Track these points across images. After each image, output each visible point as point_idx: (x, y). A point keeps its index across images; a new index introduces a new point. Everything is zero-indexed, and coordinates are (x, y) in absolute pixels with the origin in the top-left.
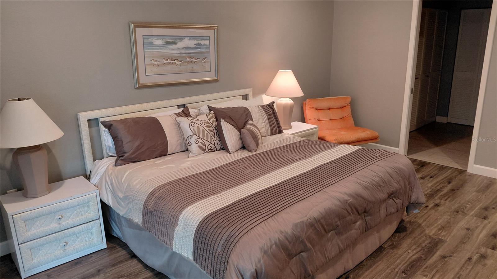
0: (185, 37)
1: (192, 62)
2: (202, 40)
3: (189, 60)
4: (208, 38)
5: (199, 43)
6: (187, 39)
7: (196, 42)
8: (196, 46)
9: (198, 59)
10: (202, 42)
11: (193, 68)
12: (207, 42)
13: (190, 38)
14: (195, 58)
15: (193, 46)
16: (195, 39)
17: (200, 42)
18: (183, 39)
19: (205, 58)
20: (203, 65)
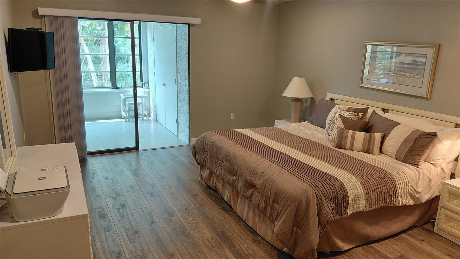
0: (402, 54)
1: (404, 76)
2: (418, 57)
3: (402, 74)
4: (425, 55)
5: (414, 60)
6: (404, 55)
7: (412, 58)
8: (411, 62)
9: (411, 74)
10: (418, 59)
11: (404, 81)
12: (424, 60)
13: (407, 54)
14: (409, 73)
15: (409, 62)
16: (411, 56)
17: (416, 59)
18: (400, 55)
19: (418, 74)
20: (415, 80)
